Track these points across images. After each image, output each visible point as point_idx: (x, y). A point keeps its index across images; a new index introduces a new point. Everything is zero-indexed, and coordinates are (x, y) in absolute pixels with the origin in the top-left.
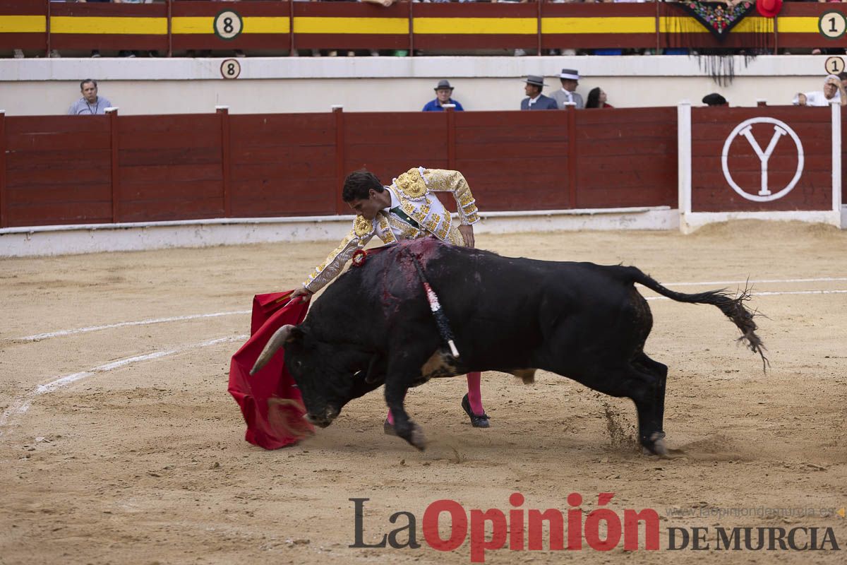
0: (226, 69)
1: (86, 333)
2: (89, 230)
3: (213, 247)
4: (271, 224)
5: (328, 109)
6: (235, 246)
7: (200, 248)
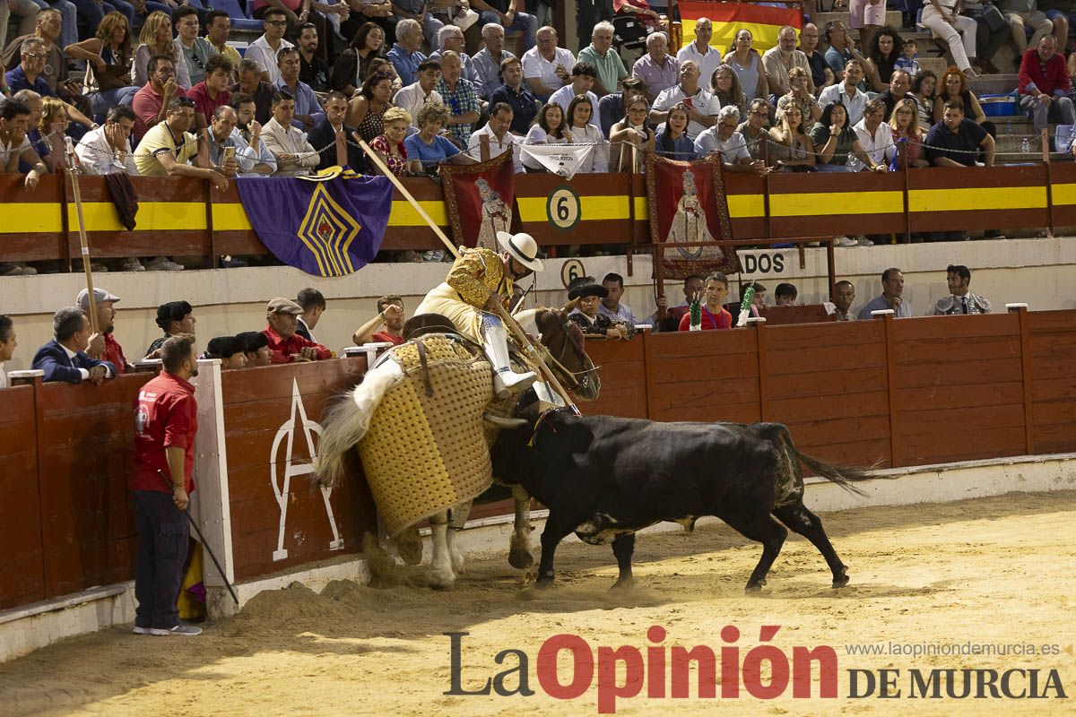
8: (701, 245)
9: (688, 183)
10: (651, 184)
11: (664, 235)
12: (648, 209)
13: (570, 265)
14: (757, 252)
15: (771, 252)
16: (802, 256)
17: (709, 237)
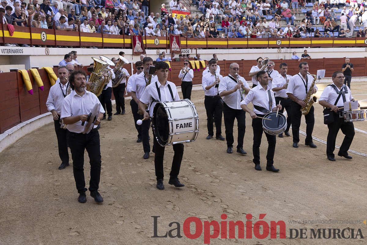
8: (177, 48)
9: (174, 39)
10: (170, 38)
11: (171, 47)
12: (169, 42)
13: (158, 50)
14: (185, 50)
15: (187, 50)
16: (192, 50)
17: (178, 47)
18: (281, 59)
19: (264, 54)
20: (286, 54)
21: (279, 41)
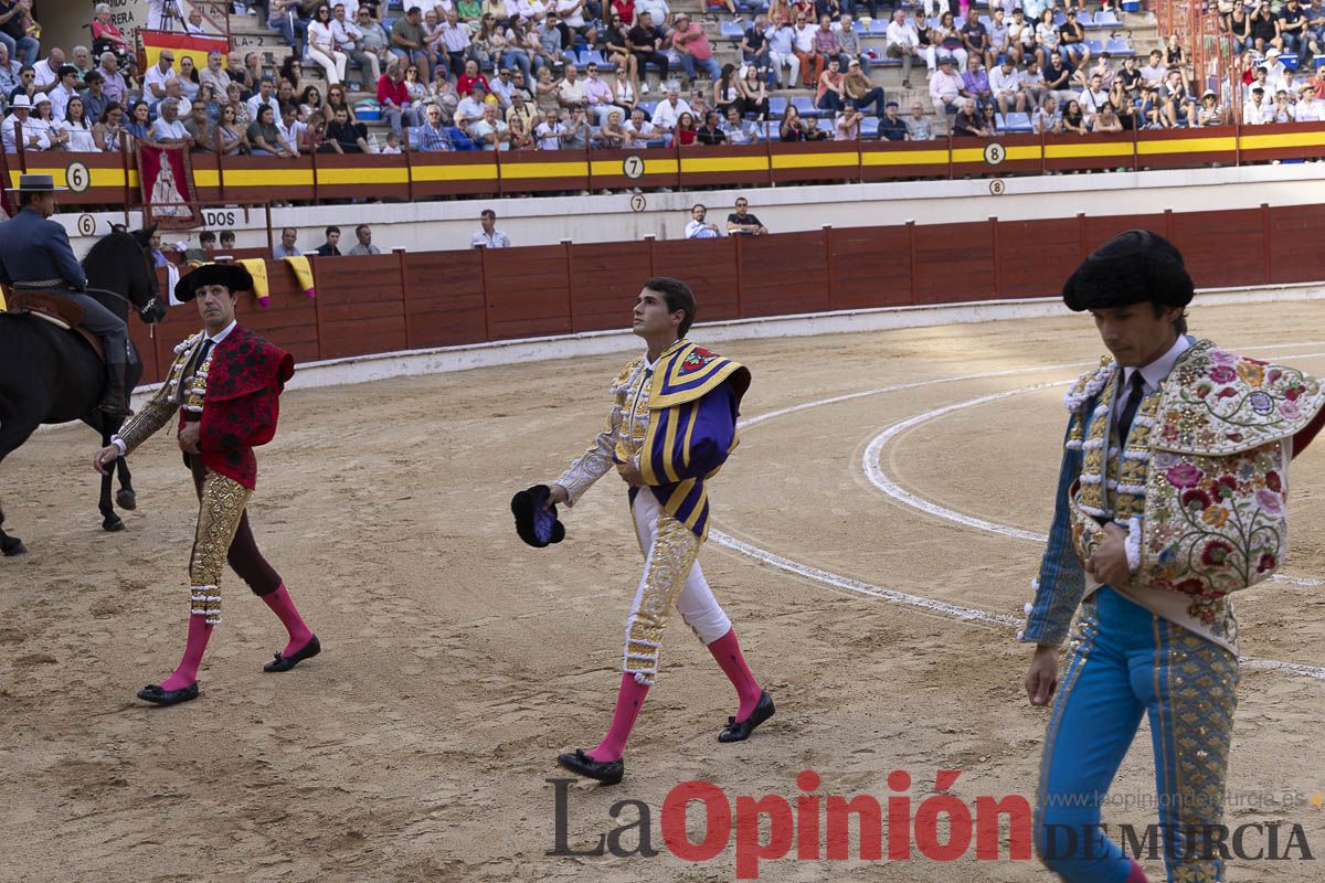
0: (993, 188)
1: (909, 388)
2: (896, 311)
3: (987, 322)
4: (1032, 303)
5: (1074, 215)
6: (1005, 320)
7: (978, 323)
8: (176, 205)
9: (164, 161)
10: (139, 161)
12: (137, 177)
13: (85, 218)
14: (216, 211)
15: (225, 211)
16: (247, 214)
17: (180, 199)
18: (650, 240)
19: (571, 219)
20: (667, 216)
21: (635, 162)
